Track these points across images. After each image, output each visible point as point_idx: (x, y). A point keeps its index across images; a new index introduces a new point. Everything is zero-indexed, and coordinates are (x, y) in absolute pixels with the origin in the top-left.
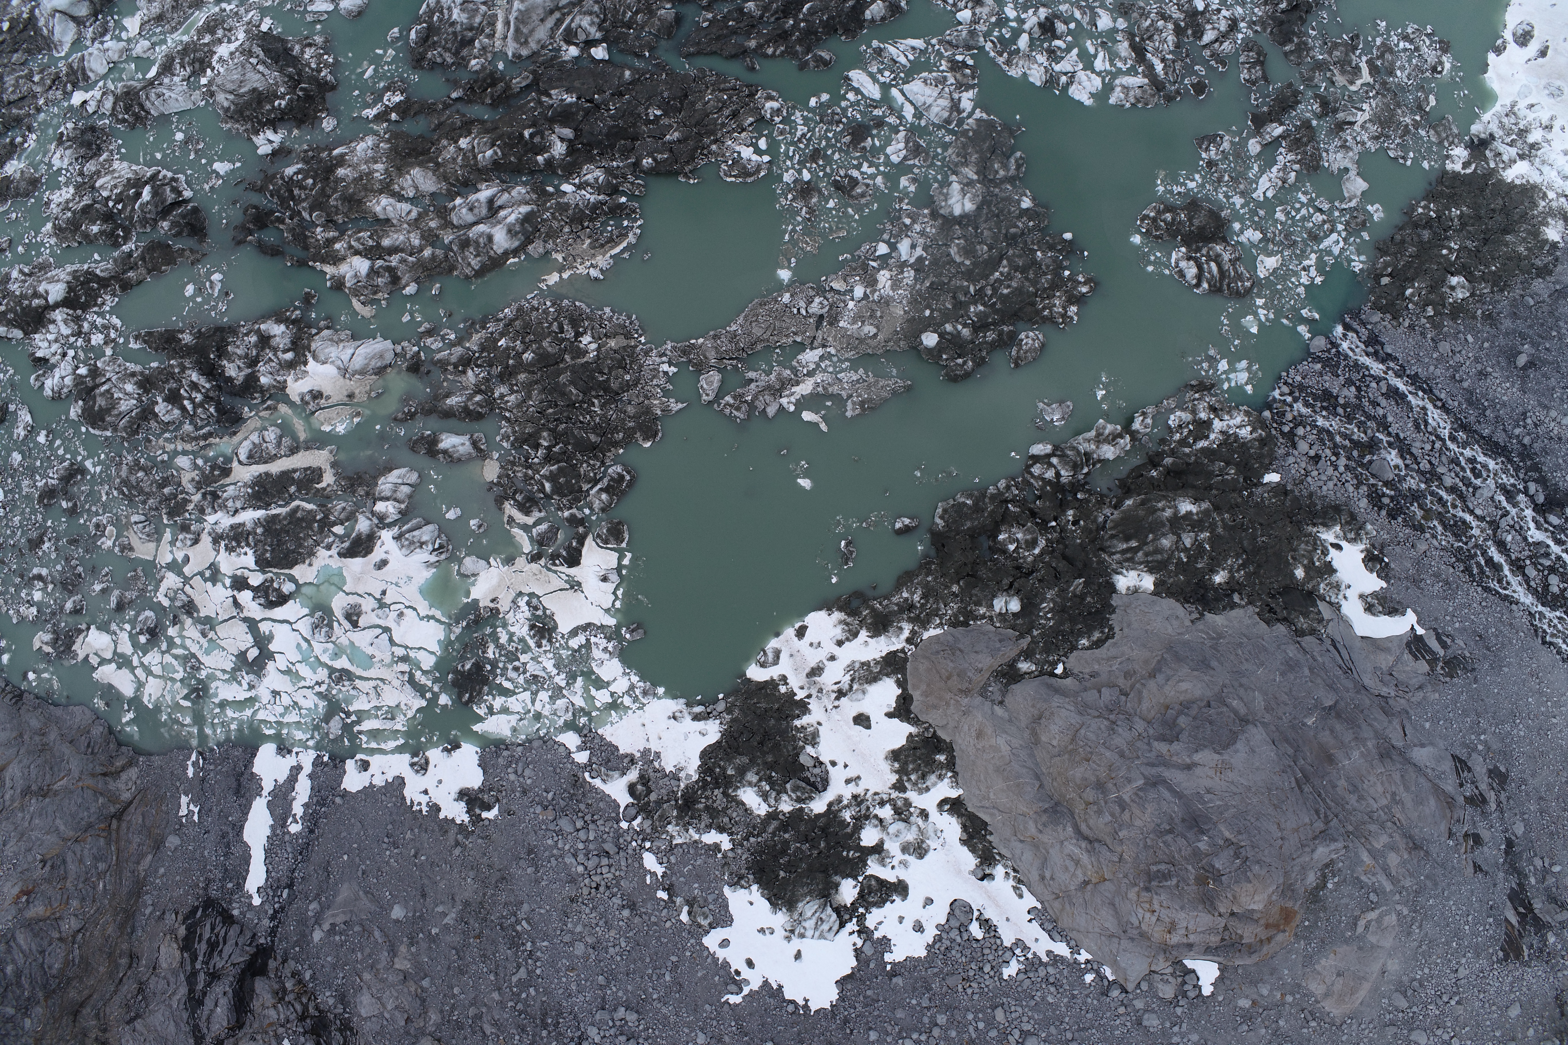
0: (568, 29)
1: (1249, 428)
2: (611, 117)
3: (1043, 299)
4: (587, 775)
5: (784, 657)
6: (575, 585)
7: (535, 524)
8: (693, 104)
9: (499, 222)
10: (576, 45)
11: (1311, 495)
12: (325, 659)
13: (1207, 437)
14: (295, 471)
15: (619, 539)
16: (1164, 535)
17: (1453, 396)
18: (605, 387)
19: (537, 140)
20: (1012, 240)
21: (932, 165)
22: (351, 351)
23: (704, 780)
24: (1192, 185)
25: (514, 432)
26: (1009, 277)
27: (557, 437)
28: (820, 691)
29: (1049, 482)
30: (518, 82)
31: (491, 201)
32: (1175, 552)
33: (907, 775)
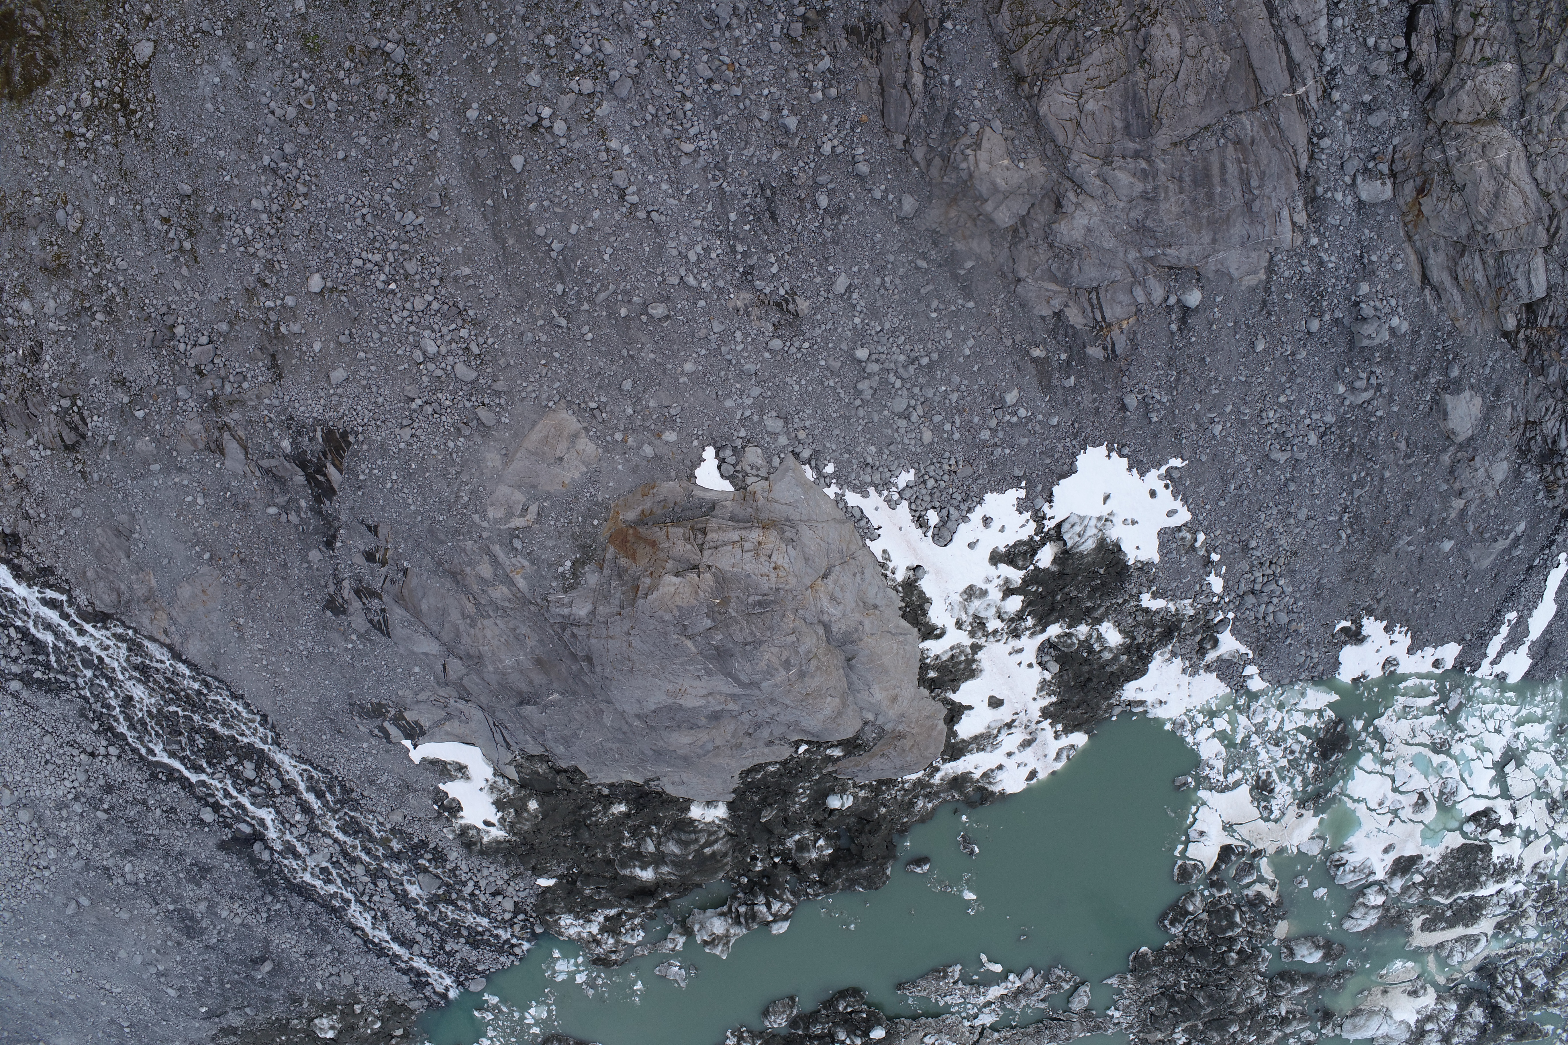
1: (562, 923)
4: (1251, 656)
5: (1053, 755)
6: (1228, 828)
7: (1254, 882)
11: (507, 865)
12: (1451, 763)
13: (607, 918)
14: (1443, 929)
15: (1183, 869)
17: (343, 937)
18: (1173, 1001)
22: (1378, 1031)
23: (1150, 651)
25: (1257, 964)
27: (1222, 959)
28: (1027, 727)
29: (775, 897)
32: (665, 835)
33: (967, 660)
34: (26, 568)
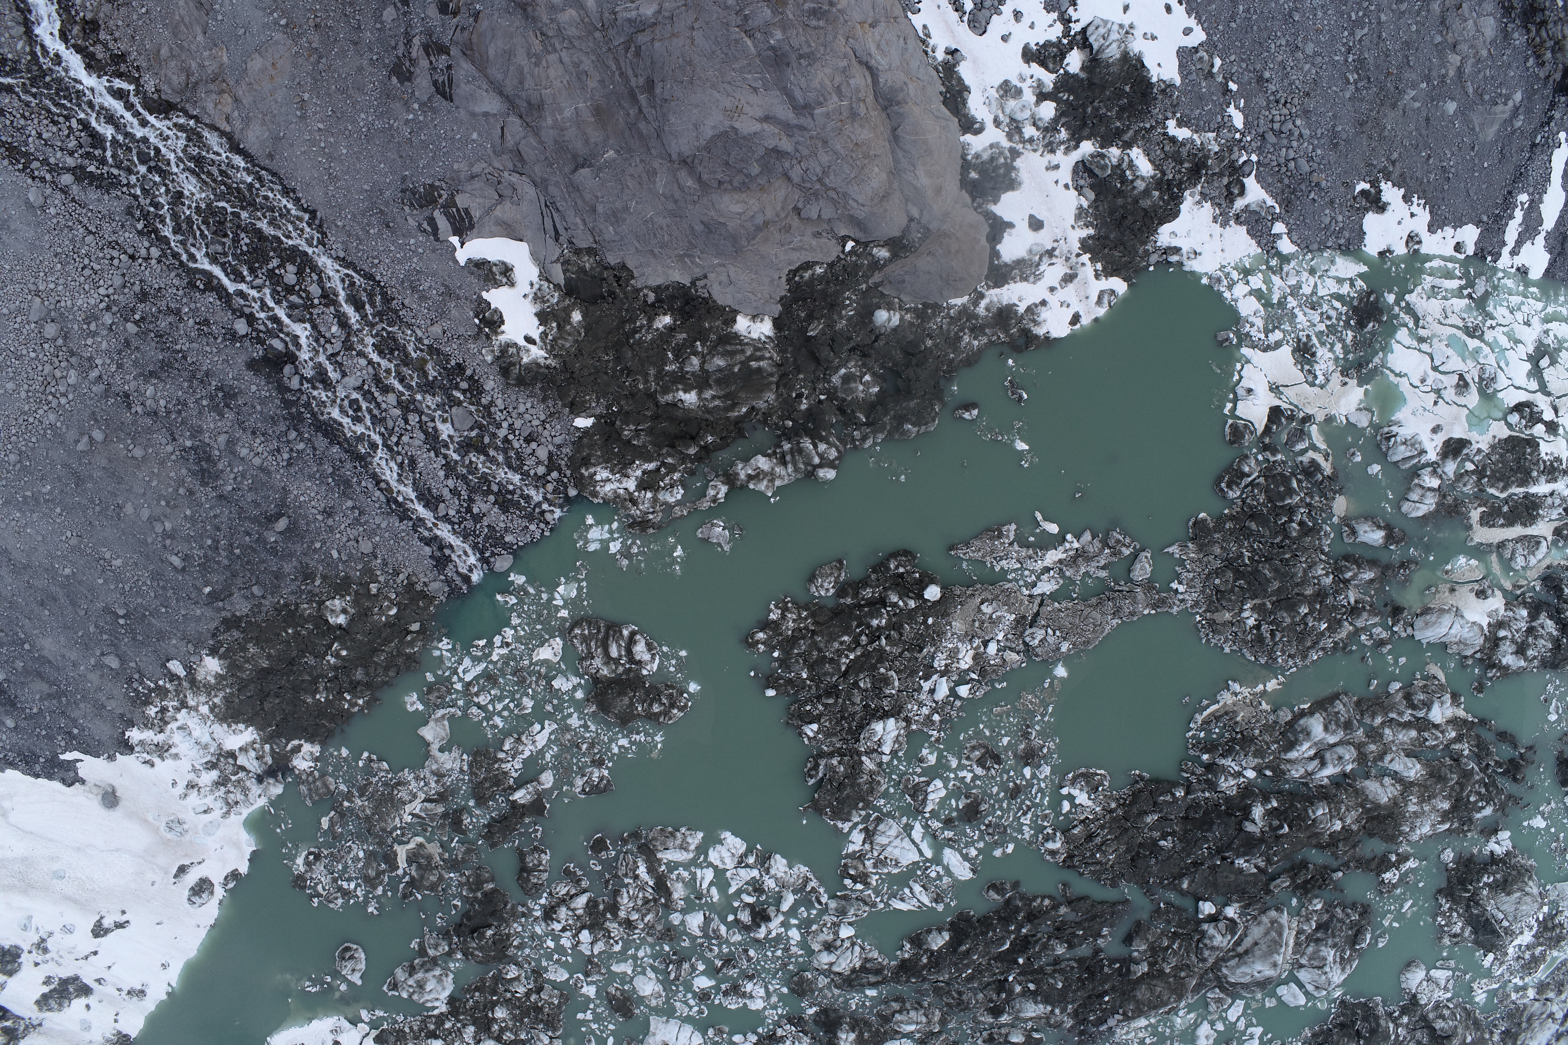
0: (1233, 933)
1: (598, 478)
2: (1207, 841)
3: (806, 628)
4: (1278, 211)
5: (1094, 298)
6: (1275, 389)
8: (1128, 851)
9: (1316, 744)
10: (1226, 918)
11: (544, 400)
12: (1486, 350)
13: (644, 473)
14: (1502, 526)
15: (1234, 428)
16: (720, 370)
17: (366, 492)
18: (1239, 574)
19: (1276, 823)
20: (832, 691)
21: (901, 776)
22: (1453, 631)
23: (1180, 189)
24: (624, 742)
25: (1320, 539)
26: (839, 653)
27: (1284, 530)
28: (1067, 259)
29: (823, 439)
30: (1284, 882)
31: (1323, 764)
32: (710, 353)
33: (1006, 164)
34: (100, 56)
